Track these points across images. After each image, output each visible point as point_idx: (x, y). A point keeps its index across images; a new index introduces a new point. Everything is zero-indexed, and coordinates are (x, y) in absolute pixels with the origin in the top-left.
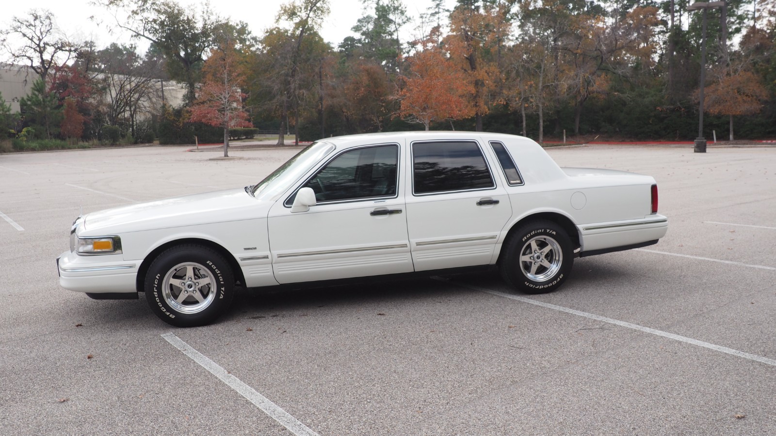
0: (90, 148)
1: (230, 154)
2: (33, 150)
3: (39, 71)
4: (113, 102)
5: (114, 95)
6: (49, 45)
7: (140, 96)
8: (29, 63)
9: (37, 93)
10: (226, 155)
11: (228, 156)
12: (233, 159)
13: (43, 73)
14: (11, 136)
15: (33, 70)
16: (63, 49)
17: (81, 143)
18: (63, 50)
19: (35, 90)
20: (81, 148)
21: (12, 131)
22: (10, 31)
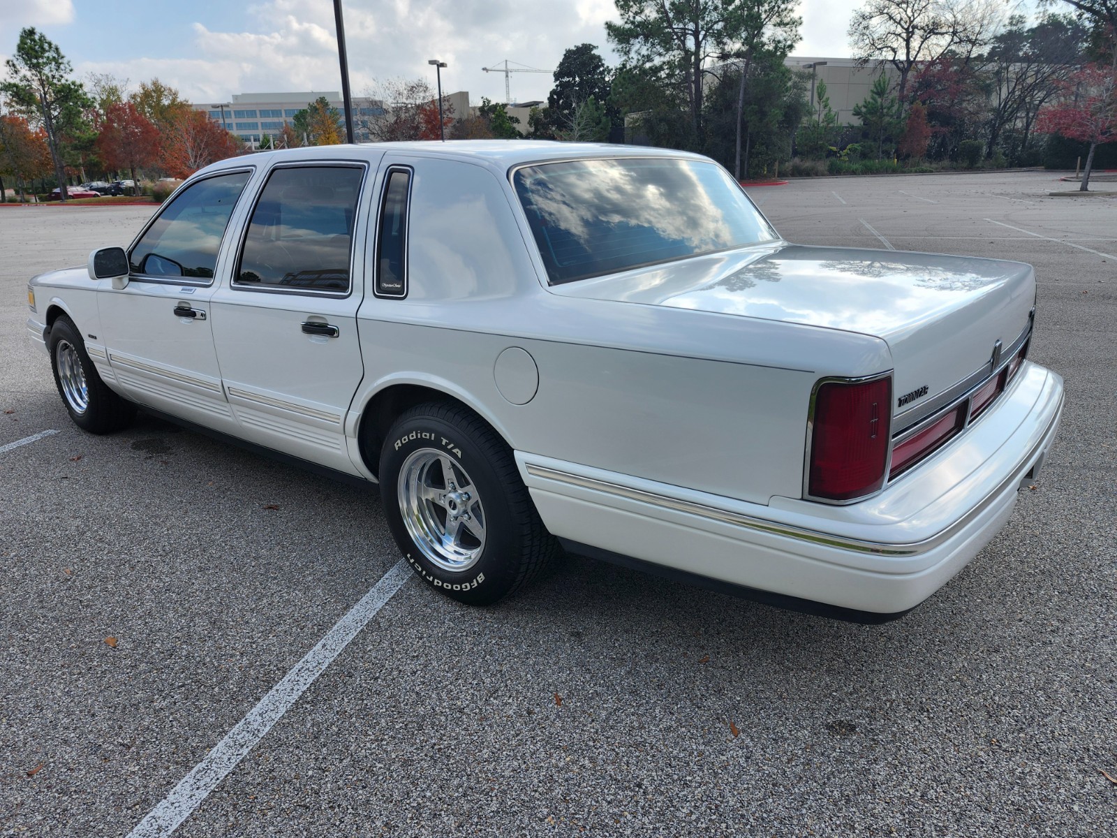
0: (932, 172)
1: (1092, 186)
2: (854, 173)
3: (901, 66)
4: (1000, 106)
5: (1004, 96)
6: (917, 28)
7: (1048, 95)
8: (890, 56)
9: (876, 96)
10: (1084, 188)
11: (1087, 190)
12: (1092, 194)
13: (905, 69)
14: (830, 154)
15: (894, 66)
16: (936, 31)
17: (926, 166)
18: (937, 34)
19: (876, 93)
20: (920, 172)
21: (834, 148)
22: (874, 15)
